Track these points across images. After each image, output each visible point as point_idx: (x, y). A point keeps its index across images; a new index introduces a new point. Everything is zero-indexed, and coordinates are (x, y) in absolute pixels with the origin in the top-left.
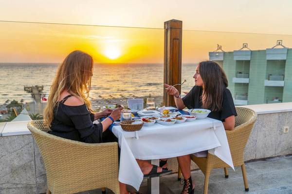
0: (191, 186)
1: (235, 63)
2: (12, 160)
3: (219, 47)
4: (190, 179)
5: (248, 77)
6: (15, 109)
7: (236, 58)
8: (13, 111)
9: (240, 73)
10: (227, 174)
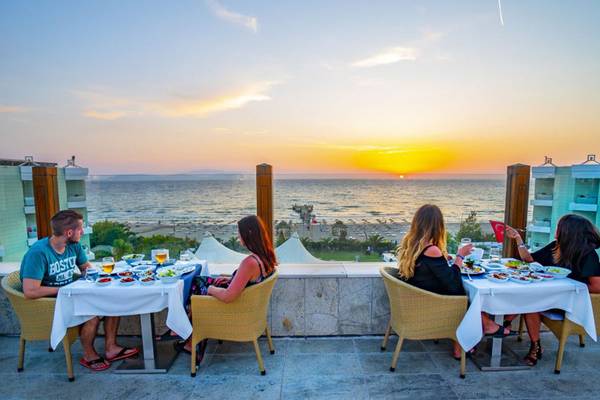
0: (540, 350)
1: (574, 182)
2: (353, 300)
3: (549, 160)
4: (539, 341)
5: (596, 203)
6: (284, 230)
7: (575, 175)
8: (282, 233)
9: (582, 196)
10: (584, 342)
